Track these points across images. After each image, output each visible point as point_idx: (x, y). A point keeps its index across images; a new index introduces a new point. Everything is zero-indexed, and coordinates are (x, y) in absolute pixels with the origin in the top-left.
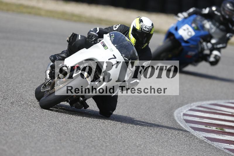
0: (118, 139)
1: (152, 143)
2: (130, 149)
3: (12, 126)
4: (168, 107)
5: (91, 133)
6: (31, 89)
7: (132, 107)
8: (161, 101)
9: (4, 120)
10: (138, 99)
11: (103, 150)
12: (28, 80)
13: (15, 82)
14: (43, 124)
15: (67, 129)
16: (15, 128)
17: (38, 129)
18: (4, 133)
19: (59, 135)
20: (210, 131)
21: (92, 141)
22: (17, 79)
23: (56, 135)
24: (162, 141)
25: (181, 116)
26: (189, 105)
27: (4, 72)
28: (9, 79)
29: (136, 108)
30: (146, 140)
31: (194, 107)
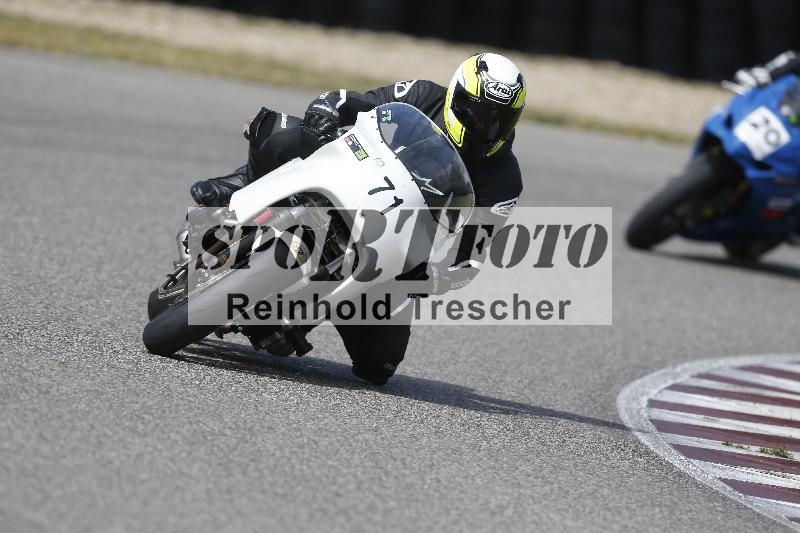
0: (426, 487)
1: (540, 502)
2: (466, 520)
3: (62, 442)
4: (596, 376)
5: (333, 467)
6: (129, 317)
7: (473, 380)
8: (573, 358)
9: (36, 424)
10: (495, 352)
11: (375, 524)
12: (117, 287)
13: (75, 294)
14: (169, 438)
15: (251, 453)
16: (74, 451)
17: (150, 453)
18: (37, 467)
19: (224, 474)
20: (741, 459)
21: (338, 495)
22: (80, 283)
23: (213, 475)
24: (578, 492)
25: (640, 410)
26: (668, 370)
27: (35, 258)
28: (54, 281)
29: (487, 381)
30: (521, 491)
31: (685, 379)
